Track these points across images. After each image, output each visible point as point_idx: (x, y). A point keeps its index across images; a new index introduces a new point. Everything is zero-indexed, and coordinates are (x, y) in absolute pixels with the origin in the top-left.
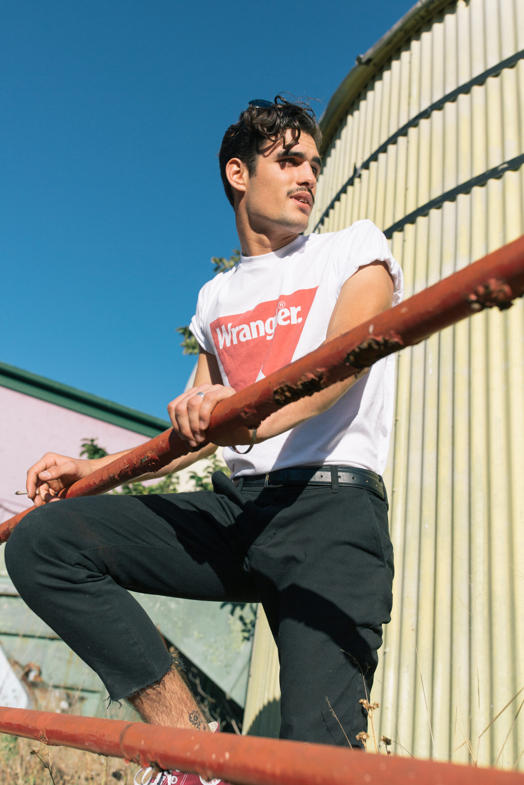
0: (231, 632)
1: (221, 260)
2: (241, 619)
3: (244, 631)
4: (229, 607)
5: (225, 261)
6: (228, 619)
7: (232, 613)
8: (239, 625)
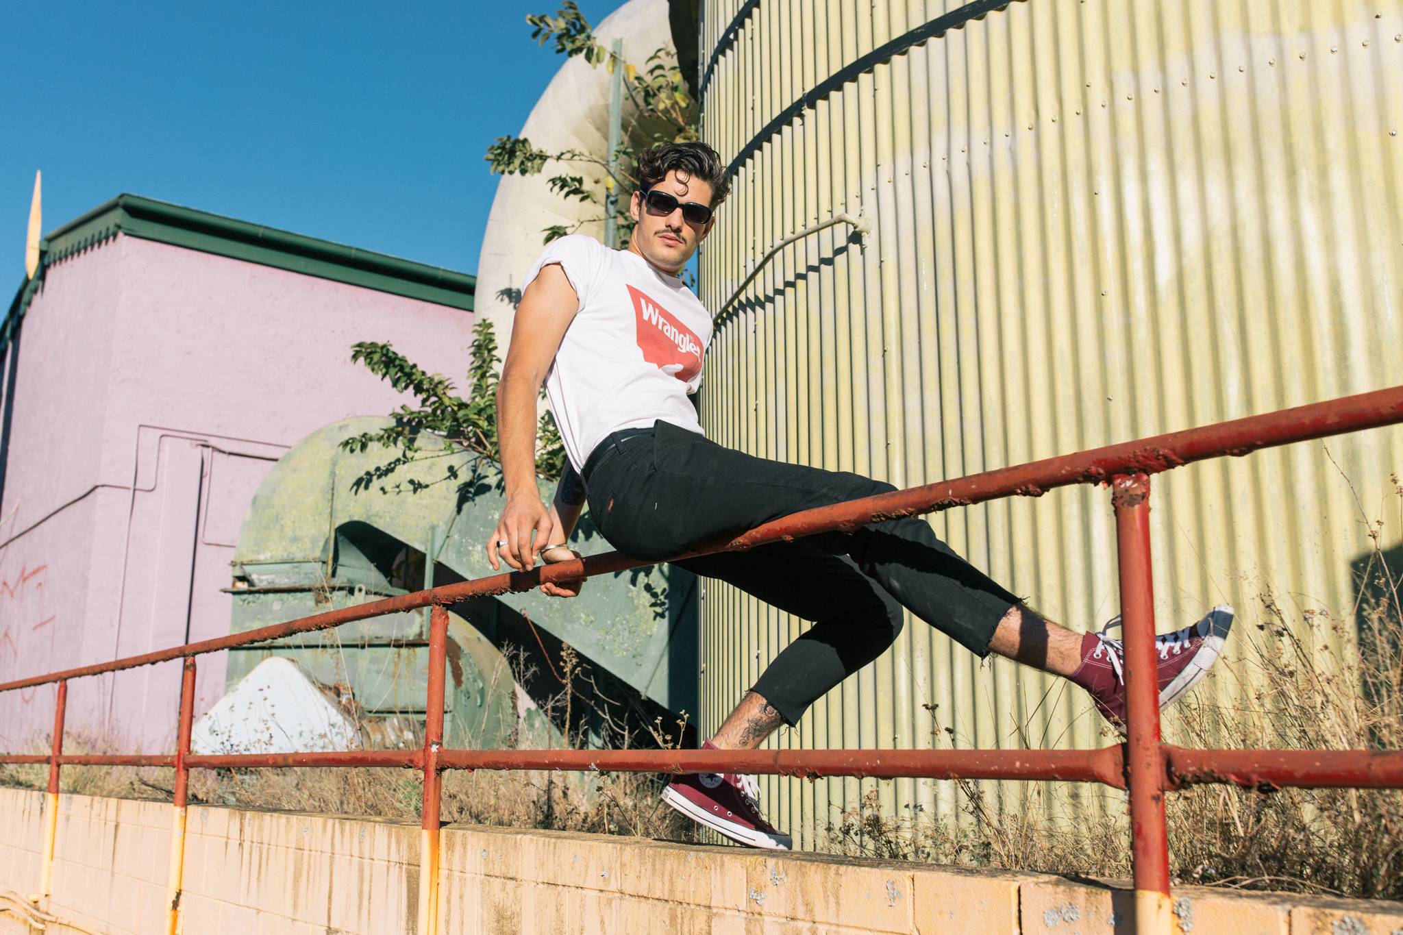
0: (635, 608)
1: (542, 19)
2: (648, 588)
3: (653, 605)
4: (627, 574)
5: (549, 20)
6: (630, 590)
7: (634, 581)
8: (647, 598)
